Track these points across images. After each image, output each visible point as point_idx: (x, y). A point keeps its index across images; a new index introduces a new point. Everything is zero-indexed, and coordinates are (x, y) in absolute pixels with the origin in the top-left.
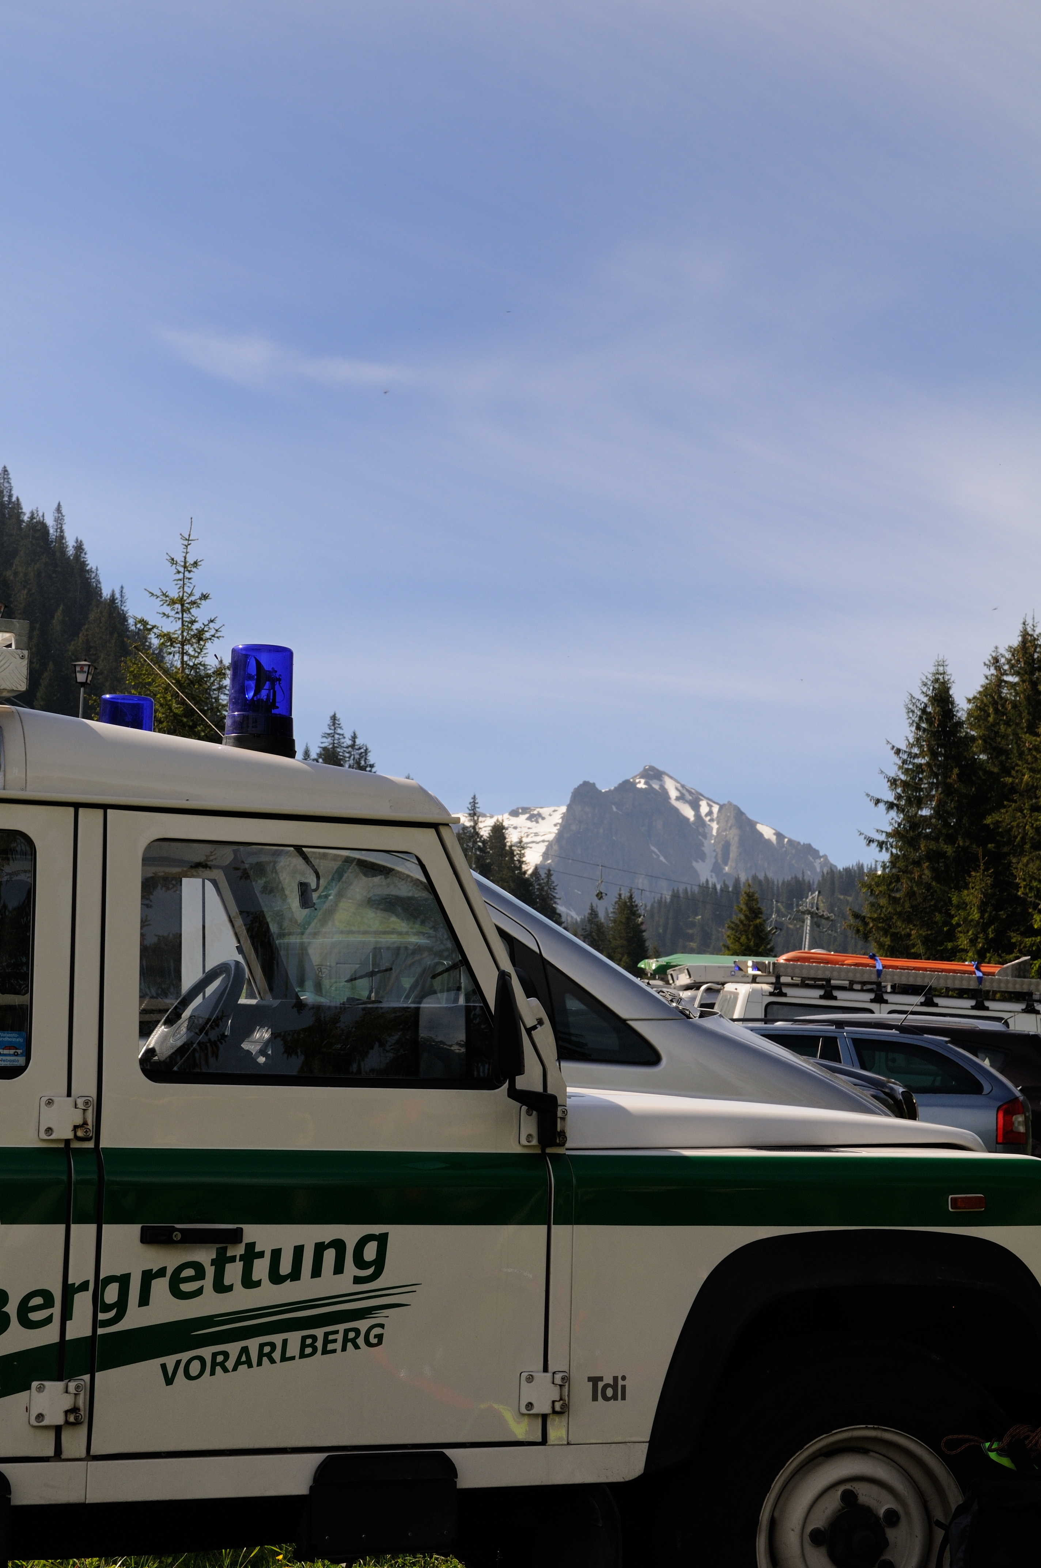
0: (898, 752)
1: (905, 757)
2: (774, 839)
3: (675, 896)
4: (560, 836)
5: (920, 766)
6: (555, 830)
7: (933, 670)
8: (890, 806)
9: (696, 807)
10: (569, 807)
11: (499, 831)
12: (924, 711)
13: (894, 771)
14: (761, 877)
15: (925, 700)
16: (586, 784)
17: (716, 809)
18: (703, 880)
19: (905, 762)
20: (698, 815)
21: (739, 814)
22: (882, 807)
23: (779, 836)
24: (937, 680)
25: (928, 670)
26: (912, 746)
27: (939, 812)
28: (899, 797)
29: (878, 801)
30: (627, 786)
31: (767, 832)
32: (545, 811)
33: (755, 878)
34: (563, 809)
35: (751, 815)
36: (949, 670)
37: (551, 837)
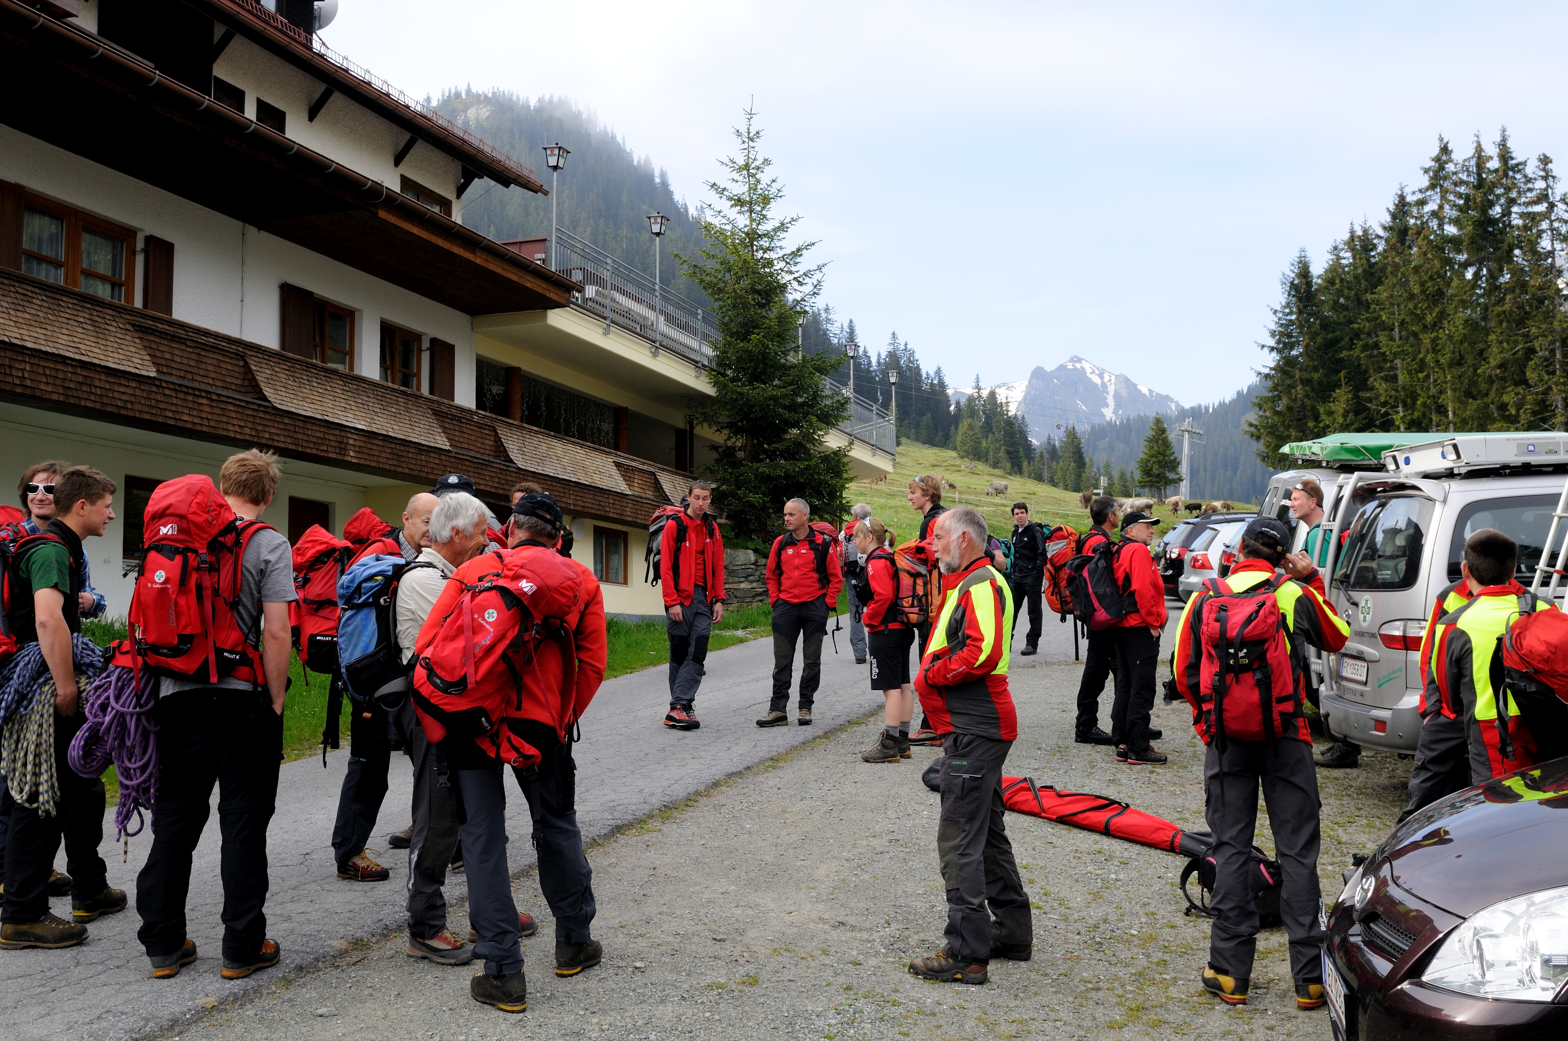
0: (1275, 312)
1: (1280, 315)
2: (1147, 393)
3: (1093, 428)
4: (1025, 398)
5: (1291, 321)
6: (1022, 395)
7: (1298, 254)
8: (1272, 349)
9: (1101, 376)
10: (1030, 381)
11: (992, 394)
12: (1292, 283)
13: (1273, 327)
14: (1142, 414)
15: (1293, 275)
16: (1038, 368)
17: (1113, 378)
18: (1108, 419)
19: (1280, 319)
20: (1103, 383)
21: (1127, 380)
22: (1266, 350)
23: (1151, 391)
24: (1300, 262)
25: (1294, 256)
26: (1285, 307)
27: (1307, 352)
28: (1278, 342)
29: (1263, 346)
30: (1062, 368)
31: (1144, 390)
32: (1015, 385)
33: (1139, 415)
34: (1026, 383)
35: (1134, 380)
36: (1308, 254)
37: (1020, 399)
